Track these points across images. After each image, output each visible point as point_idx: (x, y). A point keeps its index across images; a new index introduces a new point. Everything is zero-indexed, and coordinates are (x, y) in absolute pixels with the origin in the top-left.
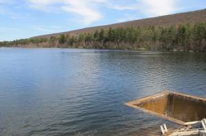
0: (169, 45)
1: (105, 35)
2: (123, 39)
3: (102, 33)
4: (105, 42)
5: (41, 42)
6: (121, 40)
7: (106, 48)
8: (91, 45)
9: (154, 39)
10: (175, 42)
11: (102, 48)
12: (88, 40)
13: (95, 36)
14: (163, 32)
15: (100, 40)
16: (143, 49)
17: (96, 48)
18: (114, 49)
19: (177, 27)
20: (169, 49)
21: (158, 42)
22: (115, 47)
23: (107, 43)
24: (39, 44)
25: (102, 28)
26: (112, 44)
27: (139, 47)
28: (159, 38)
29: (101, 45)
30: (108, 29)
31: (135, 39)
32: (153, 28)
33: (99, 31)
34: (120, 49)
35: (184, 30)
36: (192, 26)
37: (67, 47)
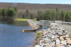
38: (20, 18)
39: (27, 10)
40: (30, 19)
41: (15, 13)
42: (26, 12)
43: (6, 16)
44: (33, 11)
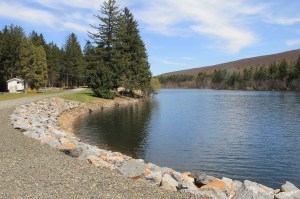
3: (284, 66)
4: (290, 80)
5: (184, 80)
8: (265, 85)
12: (259, 77)
13: (271, 70)
23: (294, 82)
24: (182, 83)
29: (284, 84)
33: (278, 64)
37: (225, 89)
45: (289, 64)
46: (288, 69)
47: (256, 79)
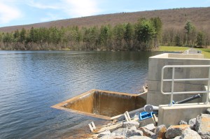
0: (93, 45)
1: (27, 35)
2: (46, 39)
3: (23, 32)
4: (27, 43)
6: (44, 41)
7: (28, 50)
8: (11, 46)
9: (78, 39)
10: (98, 42)
11: (23, 50)
12: (7, 40)
13: (15, 36)
14: (87, 32)
15: (21, 41)
16: (67, 49)
17: (17, 49)
18: (37, 50)
19: (99, 27)
20: (92, 49)
21: (82, 43)
22: (38, 48)
23: (29, 44)
25: (23, 27)
26: (34, 45)
27: (63, 47)
28: (82, 38)
29: (23, 46)
30: (30, 29)
31: (59, 40)
32: (77, 29)
33: (20, 31)
34: (43, 50)
35: (106, 30)
36: (113, 27)
38: (169, 45)
39: (187, 24)
40: (195, 47)
41: (155, 33)
42: (186, 28)
43: (132, 41)
44: (205, 27)
45: (27, 32)
46: (26, 35)
47: (4, 42)
